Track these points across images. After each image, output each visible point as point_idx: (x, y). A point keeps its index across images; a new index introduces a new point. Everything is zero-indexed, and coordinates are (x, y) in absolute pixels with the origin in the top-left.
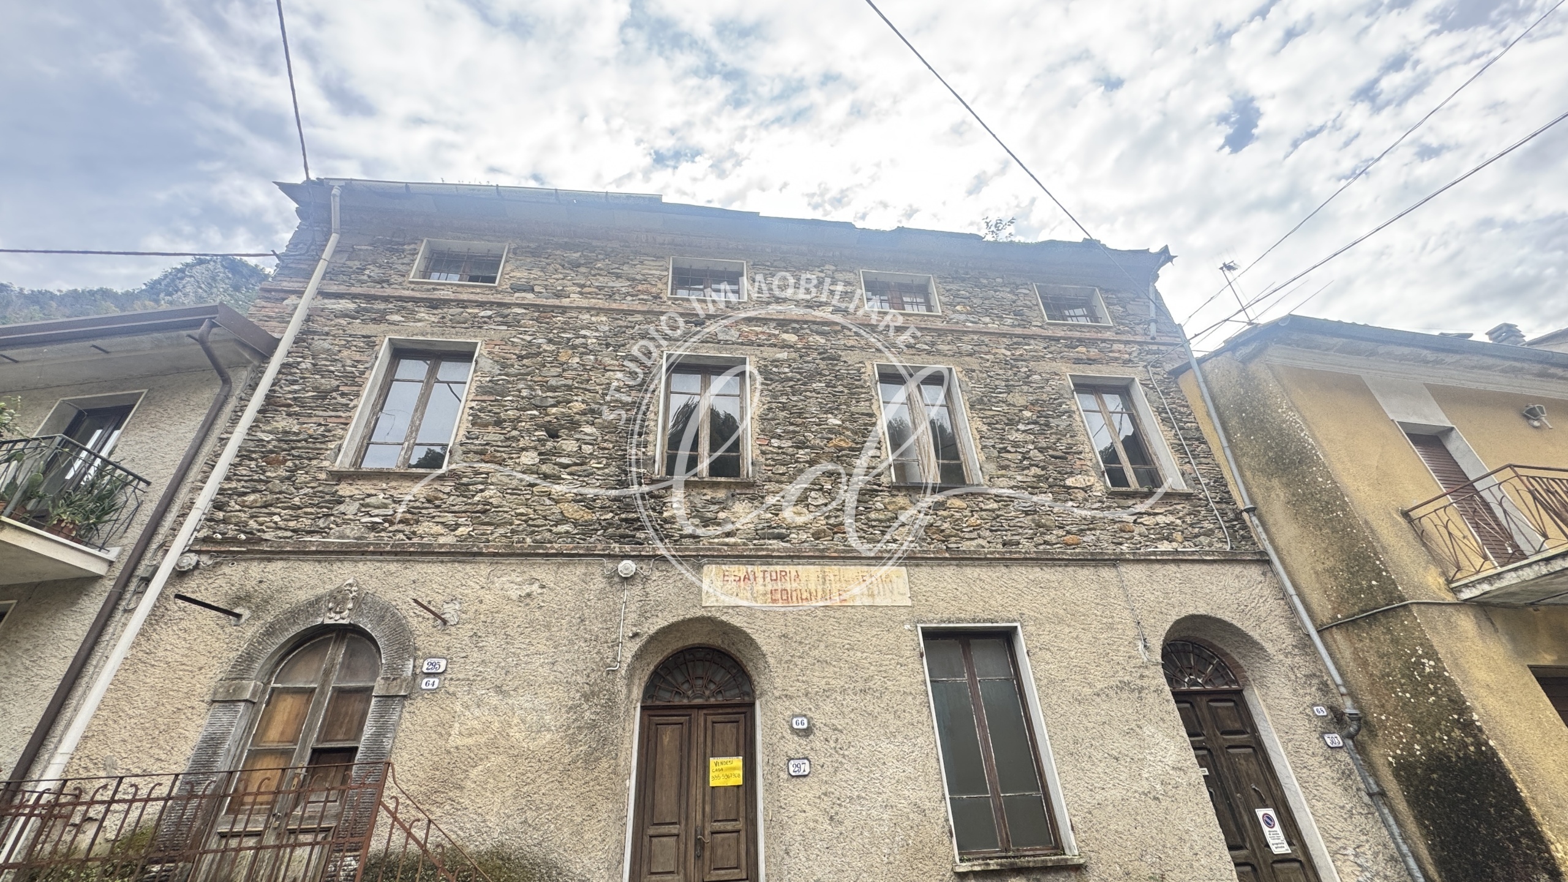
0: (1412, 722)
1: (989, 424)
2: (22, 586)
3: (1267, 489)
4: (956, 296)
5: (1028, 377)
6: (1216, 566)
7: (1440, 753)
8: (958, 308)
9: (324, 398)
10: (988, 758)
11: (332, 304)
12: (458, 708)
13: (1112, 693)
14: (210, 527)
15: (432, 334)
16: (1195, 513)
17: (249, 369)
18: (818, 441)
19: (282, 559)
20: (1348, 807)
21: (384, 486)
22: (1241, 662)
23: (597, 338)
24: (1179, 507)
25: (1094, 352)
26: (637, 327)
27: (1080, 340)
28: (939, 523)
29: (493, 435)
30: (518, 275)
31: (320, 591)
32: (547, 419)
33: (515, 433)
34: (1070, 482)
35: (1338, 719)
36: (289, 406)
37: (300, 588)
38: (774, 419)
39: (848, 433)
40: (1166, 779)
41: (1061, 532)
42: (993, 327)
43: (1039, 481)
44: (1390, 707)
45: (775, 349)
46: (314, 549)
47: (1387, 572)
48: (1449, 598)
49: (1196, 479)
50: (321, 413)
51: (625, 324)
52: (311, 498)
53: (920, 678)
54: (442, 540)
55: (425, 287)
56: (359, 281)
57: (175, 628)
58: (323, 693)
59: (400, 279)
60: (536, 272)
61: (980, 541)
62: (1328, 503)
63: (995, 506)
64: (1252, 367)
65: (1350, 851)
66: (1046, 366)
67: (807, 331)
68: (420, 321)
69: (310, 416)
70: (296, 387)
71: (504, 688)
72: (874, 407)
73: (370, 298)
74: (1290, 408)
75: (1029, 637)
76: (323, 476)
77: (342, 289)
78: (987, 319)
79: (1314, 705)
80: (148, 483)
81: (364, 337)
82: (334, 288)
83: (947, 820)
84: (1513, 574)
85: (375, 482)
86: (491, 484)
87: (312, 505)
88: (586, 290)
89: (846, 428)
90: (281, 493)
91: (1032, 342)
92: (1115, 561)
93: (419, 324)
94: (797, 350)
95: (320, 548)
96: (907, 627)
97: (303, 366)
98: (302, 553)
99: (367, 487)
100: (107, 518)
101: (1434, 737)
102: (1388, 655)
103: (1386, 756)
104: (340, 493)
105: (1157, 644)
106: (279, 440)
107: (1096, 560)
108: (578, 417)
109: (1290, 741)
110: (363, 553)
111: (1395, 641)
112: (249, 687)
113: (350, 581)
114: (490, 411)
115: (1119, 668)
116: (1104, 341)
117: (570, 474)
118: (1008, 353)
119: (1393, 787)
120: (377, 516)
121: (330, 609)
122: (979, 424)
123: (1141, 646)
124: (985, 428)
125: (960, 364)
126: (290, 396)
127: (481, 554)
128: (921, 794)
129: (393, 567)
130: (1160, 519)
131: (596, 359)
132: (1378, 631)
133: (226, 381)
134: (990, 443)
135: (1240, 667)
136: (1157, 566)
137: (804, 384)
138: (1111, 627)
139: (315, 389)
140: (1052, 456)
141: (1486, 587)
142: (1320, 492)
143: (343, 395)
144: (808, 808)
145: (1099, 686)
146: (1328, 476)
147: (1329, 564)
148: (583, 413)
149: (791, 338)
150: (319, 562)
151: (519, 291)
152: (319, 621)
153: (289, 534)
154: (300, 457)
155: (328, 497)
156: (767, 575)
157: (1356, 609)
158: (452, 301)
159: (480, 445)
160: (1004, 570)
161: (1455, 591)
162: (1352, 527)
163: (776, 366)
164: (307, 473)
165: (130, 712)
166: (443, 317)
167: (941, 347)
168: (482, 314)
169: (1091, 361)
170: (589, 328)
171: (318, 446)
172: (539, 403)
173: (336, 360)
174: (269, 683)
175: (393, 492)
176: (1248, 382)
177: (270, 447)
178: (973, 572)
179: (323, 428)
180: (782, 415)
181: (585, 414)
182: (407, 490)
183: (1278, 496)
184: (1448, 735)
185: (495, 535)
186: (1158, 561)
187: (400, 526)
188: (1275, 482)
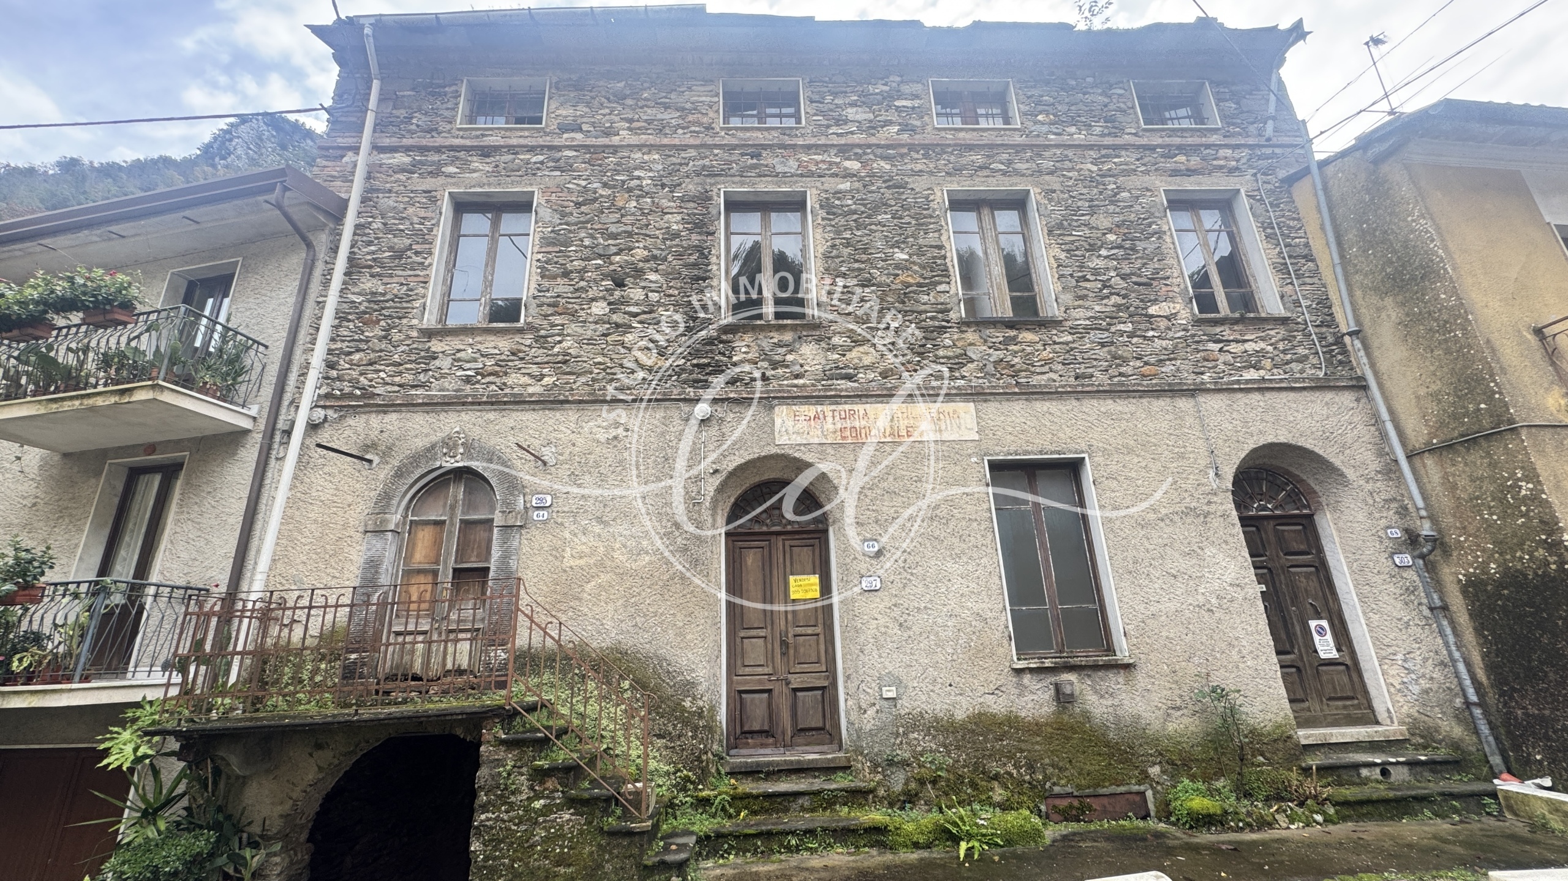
0: (1493, 543)
1: (1068, 251)
2: (189, 440)
3: (1378, 309)
4: (1039, 103)
5: (1116, 194)
6: (1305, 393)
7: (1517, 571)
8: (1040, 118)
9: (401, 258)
10: (1048, 576)
11: (389, 159)
12: (567, 535)
13: (1176, 518)
14: (328, 384)
15: (489, 185)
16: (1290, 339)
17: (327, 231)
18: (884, 278)
19: (395, 411)
20: (1406, 619)
21: (471, 341)
22: (1317, 488)
23: (651, 178)
24: (1272, 333)
25: (1195, 161)
26: (691, 163)
27: (1180, 147)
28: (1009, 358)
29: (562, 286)
30: (564, 113)
31: (434, 439)
32: (612, 268)
33: (583, 284)
34: (1153, 310)
35: (1412, 540)
36: (370, 267)
37: (416, 436)
38: (838, 257)
39: (916, 268)
40: (1222, 594)
41: (1138, 363)
42: (1080, 138)
43: (1119, 310)
44: (1471, 529)
45: (837, 180)
46: (420, 401)
47: (1500, 393)
49: (1296, 302)
50: (400, 273)
51: (679, 161)
52: (408, 355)
53: (986, 506)
54: (531, 390)
55: (474, 133)
56: (409, 131)
57: (321, 472)
58: (452, 524)
59: (448, 127)
60: (582, 109)
61: (1052, 375)
62: (1446, 322)
63: (1070, 338)
64: (1385, 168)
65: (1400, 657)
66: (1137, 181)
67: (871, 156)
68: (475, 171)
69: (391, 276)
70: (373, 248)
71: (604, 519)
72: (944, 238)
73: (423, 149)
74: (1422, 216)
75: (1096, 467)
76: (415, 334)
77: (393, 141)
78: (1073, 129)
79: (1388, 527)
80: (266, 347)
81: (425, 192)
82: (387, 142)
83: (1007, 627)
85: (462, 337)
86: (568, 335)
87: (411, 362)
88: (635, 125)
89: (914, 263)
90: (381, 351)
91: (1123, 153)
92: (1194, 391)
93: (475, 175)
94: (861, 179)
95: (425, 401)
96: (974, 459)
97: (374, 226)
98: (411, 405)
99: (456, 343)
100: (240, 379)
101: (1514, 557)
102: (1481, 479)
103: (1457, 574)
104: (433, 349)
105: (1229, 473)
107: (1174, 391)
108: (641, 264)
109: (1356, 560)
110: (464, 404)
111: (1493, 465)
112: (394, 519)
113: (457, 429)
114: (556, 263)
115: (1186, 495)
116: (1208, 146)
117: (640, 322)
118: (1095, 168)
119: (1457, 603)
120: (469, 369)
121: (445, 454)
122: (1057, 251)
123: (1212, 474)
124: (1063, 255)
125: (1040, 184)
126: (369, 257)
127: (567, 402)
128: (984, 605)
129: (491, 416)
130: (1250, 347)
131: (653, 202)
132: (1476, 456)
133: (309, 245)
134: (1067, 271)
135: (1315, 492)
136: (1239, 395)
137: (869, 217)
138: (1182, 456)
139: (391, 249)
140: (1136, 283)
142: (1440, 310)
143: (417, 253)
144: (879, 617)
145: (1164, 511)
146: (1454, 291)
147: (1434, 388)
148: (646, 260)
149: (853, 165)
150: (428, 413)
151: (567, 131)
152: (438, 464)
153: (397, 388)
154: (390, 317)
155: (423, 354)
156: (837, 414)
157: (1456, 434)
158: (502, 147)
159: (552, 297)
160: (1075, 403)
162: (1470, 347)
163: (839, 199)
164: (400, 331)
165: (303, 540)
166: (497, 166)
167: (1018, 166)
168: (534, 159)
169: (1190, 172)
170: (642, 168)
171: (405, 305)
172: (601, 252)
173: (404, 218)
174: (407, 516)
175: (479, 346)
176: (1378, 188)
177: (362, 308)
178: (1041, 406)
179: (405, 288)
180: (846, 251)
181: (648, 261)
182: (492, 344)
183: (1389, 316)
184: (1531, 554)
185: (578, 384)
186: (1241, 390)
187: (491, 379)
188: (1389, 301)
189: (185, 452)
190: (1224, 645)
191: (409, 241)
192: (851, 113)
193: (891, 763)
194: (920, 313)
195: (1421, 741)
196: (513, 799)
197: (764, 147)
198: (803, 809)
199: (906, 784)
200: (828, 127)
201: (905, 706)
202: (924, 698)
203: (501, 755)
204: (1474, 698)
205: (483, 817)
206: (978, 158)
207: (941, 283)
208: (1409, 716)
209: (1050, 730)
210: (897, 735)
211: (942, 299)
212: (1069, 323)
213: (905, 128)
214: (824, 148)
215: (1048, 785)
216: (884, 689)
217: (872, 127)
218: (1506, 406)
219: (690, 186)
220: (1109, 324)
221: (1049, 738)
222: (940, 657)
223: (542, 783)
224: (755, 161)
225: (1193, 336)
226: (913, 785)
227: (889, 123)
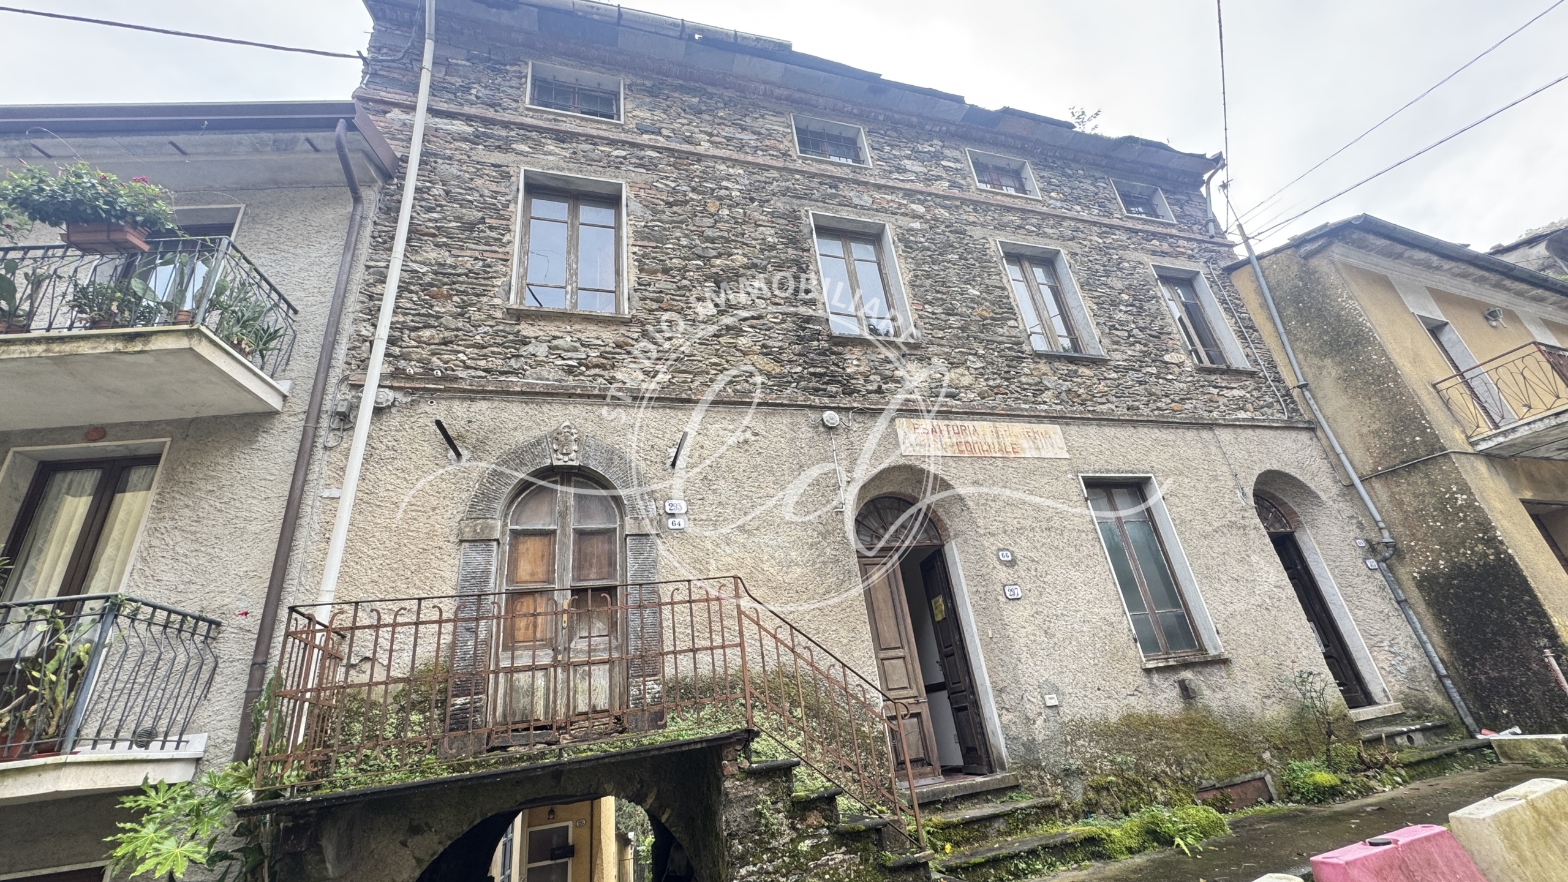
0: (1440, 544)
1: (1097, 304)
2: (169, 422)
3: (1319, 368)
4: (1050, 183)
5: (1120, 263)
6: (1279, 432)
7: (1462, 564)
9: (472, 231)
10: (1142, 584)
11: (442, 123)
13: (1226, 531)
14: (390, 363)
15: (570, 170)
16: (1258, 389)
17: (376, 189)
18: (964, 309)
19: (484, 399)
20: (1386, 611)
21: (569, 328)
22: (1296, 509)
23: (740, 191)
24: (1247, 383)
25: (1165, 247)
26: (775, 183)
27: (1154, 234)
28: (1076, 389)
29: (662, 282)
30: (641, 114)
31: (537, 433)
32: (714, 270)
33: (685, 282)
34: (1167, 358)
35: (1372, 549)
36: (434, 235)
37: (515, 429)
38: (922, 286)
39: (987, 304)
40: (1271, 594)
41: (1168, 400)
42: (1085, 215)
43: (1145, 356)
44: (1420, 535)
45: (907, 218)
46: (518, 389)
47: (1431, 428)
48: (1470, 450)
49: (1256, 361)
50: (474, 247)
51: (763, 179)
52: (493, 336)
53: (1088, 518)
55: (545, 116)
56: (467, 101)
57: (390, 467)
58: (564, 534)
59: (514, 105)
60: (659, 114)
61: (1110, 405)
62: (1379, 376)
63: (1115, 375)
64: (1314, 262)
65: (1386, 643)
66: (1132, 255)
67: (931, 203)
68: (550, 154)
69: (461, 248)
70: (435, 215)
72: (1005, 281)
73: (487, 122)
74: (1350, 298)
75: (1161, 485)
76: (498, 314)
77: (453, 108)
78: (1078, 208)
79: (1356, 538)
80: (296, 312)
81: (493, 165)
82: (444, 107)
83: (1130, 630)
84: (1526, 428)
85: (558, 323)
87: (498, 345)
88: (714, 139)
89: (984, 299)
90: (458, 329)
91: (1117, 232)
92: (1211, 426)
93: (551, 158)
94: (927, 221)
95: (524, 389)
96: (1070, 476)
97: (435, 192)
98: (506, 394)
99: (551, 329)
100: (272, 344)
101: (1458, 553)
102: (1423, 495)
103: (1411, 573)
104: (524, 333)
105: (1250, 492)
106: (436, 273)
107: (1197, 425)
108: (742, 271)
109: (1337, 567)
110: (570, 396)
111: (1432, 483)
112: (497, 527)
113: (567, 423)
114: (654, 258)
115: (1227, 511)
116: (1172, 236)
117: (752, 327)
118: (1100, 241)
119: (1415, 596)
120: (570, 359)
121: (556, 451)
122: (1090, 303)
123: (1239, 494)
124: (1095, 307)
125: (1065, 247)
126: (431, 225)
128: (1108, 611)
130: (1236, 392)
131: (745, 213)
132: (1417, 477)
133: (357, 199)
134: (1101, 320)
135: (1295, 513)
136: (1240, 431)
137: (940, 254)
138: (1215, 478)
139: (458, 219)
140: (1151, 335)
141: (1501, 439)
142: (1373, 368)
143: (491, 228)
144: (1026, 625)
145: (1216, 524)
146: (1384, 353)
147: (1374, 427)
148: (747, 267)
149: (920, 209)
150: (526, 403)
151: (646, 132)
152: (548, 462)
153: (484, 374)
154: (465, 293)
155: (511, 337)
156: (951, 429)
157: (1397, 461)
158: (580, 135)
159: (654, 292)
160: (1133, 430)
161: (1473, 444)
162: (1402, 394)
163: (913, 235)
164: (479, 310)
165: (371, 552)
166: (575, 153)
167: (1046, 230)
168: (616, 153)
169: (1164, 254)
170: (729, 180)
171: (483, 282)
172: (700, 253)
173: (471, 189)
174: (506, 525)
175: (579, 335)
176: (1308, 275)
177: (427, 279)
178: (1110, 431)
179: (481, 263)
180: (928, 282)
181: (749, 268)
182: (594, 334)
183: (1329, 373)
184: (1472, 549)
185: (696, 383)
186: (1240, 426)
187: (597, 371)
188: (1328, 362)
189: (168, 440)
190: (1283, 638)
191: (480, 214)
192: (908, 164)
193: (1068, 773)
194: (1000, 343)
195: (1414, 712)
197: (841, 180)
198: (1000, 833)
199: (1085, 794)
200: (891, 172)
201: (1068, 713)
202: (1080, 704)
203: (750, 790)
204: (1444, 672)
206: (1015, 219)
207: (1010, 319)
208: (1401, 692)
209: (1184, 726)
210: (1067, 743)
211: (1014, 332)
212: (1112, 363)
213: (953, 185)
214: (893, 190)
215: (1196, 780)
216: (1047, 697)
217: (928, 180)
218: (1437, 437)
219: (779, 204)
220: (1141, 367)
221: (1185, 734)
222: (1085, 662)
223: (803, 820)
224: (834, 191)
225: (1198, 381)
226: (1091, 795)
227: (939, 178)
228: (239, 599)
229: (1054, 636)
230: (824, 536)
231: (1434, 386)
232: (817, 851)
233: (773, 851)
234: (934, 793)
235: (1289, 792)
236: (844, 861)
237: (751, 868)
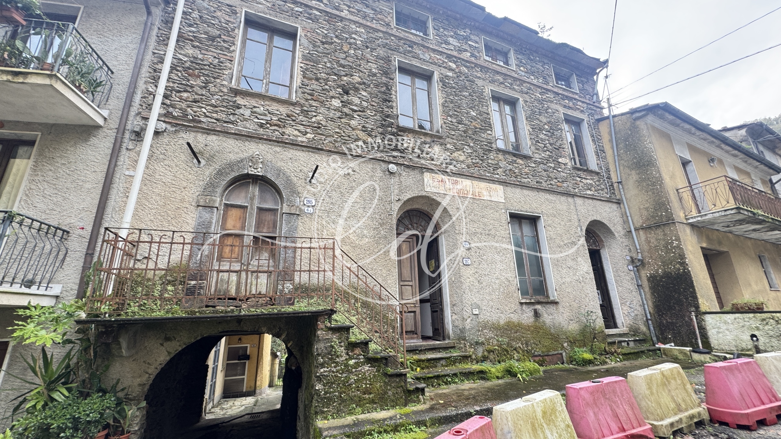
0: (661, 262)
1: (532, 128)
3: (629, 175)
4: (521, 62)
5: (547, 109)
6: (604, 202)
7: (669, 272)
8: (522, 68)
9: (213, 41)
10: (527, 265)
12: (324, 223)
13: (569, 245)
14: (164, 108)
15: (270, 15)
16: (599, 181)
17: (160, 8)
18: (467, 122)
19: (215, 135)
21: (262, 103)
22: (603, 239)
23: (361, 41)
24: (595, 177)
25: (571, 104)
26: (380, 40)
27: (567, 97)
28: (514, 169)
29: (315, 85)
31: (242, 156)
32: (342, 83)
33: (327, 87)
34: (560, 160)
35: (632, 261)
36: (192, 40)
37: (230, 152)
38: (448, 107)
39: (479, 121)
40: (583, 276)
41: (556, 181)
42: (535, 82)
43: (550, 158)
44: (654, 257)
45: (446, 70)
46: (233, 132)
47: (671, 210)
48: (685, 222)
49: (601, 167)
50: (214, 50)
51: (374, 37)
52: (221, 102)
53: (508, 232)
54: (300, 139)
57: (162, 164)
58: (252, 209)
61: (528, 179)
62: (654, 182)
63: (534, 165)
64: (638, 123)
65: (628, 303)
66: (554, 106)
67: (460, 63)
68: (260, 3)
69: (207, 50)
70: (193, 29)
72: (489, 110)
74: (650, 143)
75: (545, 220)
76: (225, 90)
78: (532, 77)
79: (627, 255)
80: (112, 73)
81: (228, 5)
83: (517, 285)
84: (711, 215)
85: (257, 99)
86: (320, 113)
87: (224, 107)
88: (351, 9)
89: (478, 118)
90: (202, 95)
91: (549, 93)
92: (573, 196)
93: (260, 6)
94: (456, 73)
95: (236, 132)
96: (503, 211)
97: (194, 15)
98: (226, 133)
99: (253, 102)
100: (98, 89)
101: (668, 267)
102: (660, 239)
103: (646, 273)
104: (238, 102)
105: (584, 229)
106: (192, 62)
107: (567, 194)
108: (357, 85)
109: (615, 267)
110: (260, 139)
111: (665, 235)
112: (217, 201)
113: (258, 153)
114: (311, 71)
115: (572, 236)
116: (575, 99)
117: (358, 116)
118: (540, 96)
119: (646, 284)
120: (262, 119)
121: (251, 166)
122: (529, 128)
123: (579, 229)
124: (531, 130)
125: (522, 97)
126: (191, 34)
127: (322, 150)
128: (509, 275)
129: (278, 149)
130: (588, 181)
131: (362, 54)
132: (659, 231)
133: (149, 13)
134: (533, 137)
135: (603, 241)
136: (586, 200)
137: (460, 91)
138: (570, 221)
139: (206, 33)
140: (555, 148)
141: (699, 219)
142: (652, 178)
143: (224, 41)
144: (470, 277)
145: (566, 242)
146: (659, 172)
147: (646, 206)
148: (360, 84)
149: (453, 66)
150: (237, 139)
152: (246, 172)
153: (215, 121)
154: (208, 76)
155: (231, 103)
156: (450, 181)
157: (653, 223)
159: (310, 90)
160: (537, 193)
161: (687, 219)
162: (662, 192)
163: (447, 79)
164: (215, 86)
165: (150, 206)
167: (515, 87)
168: (296, 9)
169: (570, 108)
170: (356, 34)
171: (218, 71)
172: (337, 72)
173: (214, 17)
174: (222, 200)
175: (268, 107)
176: (634, 129)
177: (187, 65)
178: (526, 192)
179: (217, 60)
180: (451, 105)
181: (361, 84)
182: (276, 108)
183: (633, 178)
184: (674, 266)
185: (327, 141)
186: (587, 197)
187: (276, 128)
188: (633, 172)
189: (40, 133)
190: (584, 296)
191: (219, 32)
192: (451, 40)
193: (477, 343)
194: (481, 141)
195: (633, 333)
196: (338, 360)
197: (415, 43)
198: (442, 366)
199: (483, 353)
200: (442, 43)
201: (482, 318)
202: (488, 314)
203: (330, 336)
204: (649, 317)
205: (322, 370)
206: (500, 78)
207: (489, 130)
208: (629, 324)
209: (532, 328)
210: (479, 331)
211: (489, 137)
212: (534, 159)
213: (472, 55)
214: (441, 53)
215: (533, 351)
216: (474, 310)
217: (460, 51)
218: (672, 214)
219: (381, 52)
220: (547, 163)
221: (532, 332)
222: (494, 297)
223: (352, 351)
224: (410, 49)
225: (572, 173)
226: (486, 353)
227: (466, 51)
228: (79, 221)
229: (482, 283)
230: (381, 225)
231: (677, 190)
232: (357, 365)
233: (337, 363)
234: (416, 346)
235: (571, 360)
236: (369, 370)
237: (326, 369)
